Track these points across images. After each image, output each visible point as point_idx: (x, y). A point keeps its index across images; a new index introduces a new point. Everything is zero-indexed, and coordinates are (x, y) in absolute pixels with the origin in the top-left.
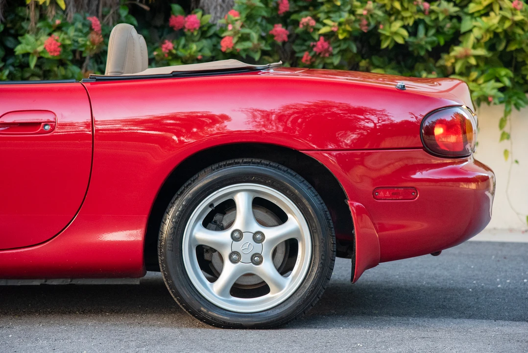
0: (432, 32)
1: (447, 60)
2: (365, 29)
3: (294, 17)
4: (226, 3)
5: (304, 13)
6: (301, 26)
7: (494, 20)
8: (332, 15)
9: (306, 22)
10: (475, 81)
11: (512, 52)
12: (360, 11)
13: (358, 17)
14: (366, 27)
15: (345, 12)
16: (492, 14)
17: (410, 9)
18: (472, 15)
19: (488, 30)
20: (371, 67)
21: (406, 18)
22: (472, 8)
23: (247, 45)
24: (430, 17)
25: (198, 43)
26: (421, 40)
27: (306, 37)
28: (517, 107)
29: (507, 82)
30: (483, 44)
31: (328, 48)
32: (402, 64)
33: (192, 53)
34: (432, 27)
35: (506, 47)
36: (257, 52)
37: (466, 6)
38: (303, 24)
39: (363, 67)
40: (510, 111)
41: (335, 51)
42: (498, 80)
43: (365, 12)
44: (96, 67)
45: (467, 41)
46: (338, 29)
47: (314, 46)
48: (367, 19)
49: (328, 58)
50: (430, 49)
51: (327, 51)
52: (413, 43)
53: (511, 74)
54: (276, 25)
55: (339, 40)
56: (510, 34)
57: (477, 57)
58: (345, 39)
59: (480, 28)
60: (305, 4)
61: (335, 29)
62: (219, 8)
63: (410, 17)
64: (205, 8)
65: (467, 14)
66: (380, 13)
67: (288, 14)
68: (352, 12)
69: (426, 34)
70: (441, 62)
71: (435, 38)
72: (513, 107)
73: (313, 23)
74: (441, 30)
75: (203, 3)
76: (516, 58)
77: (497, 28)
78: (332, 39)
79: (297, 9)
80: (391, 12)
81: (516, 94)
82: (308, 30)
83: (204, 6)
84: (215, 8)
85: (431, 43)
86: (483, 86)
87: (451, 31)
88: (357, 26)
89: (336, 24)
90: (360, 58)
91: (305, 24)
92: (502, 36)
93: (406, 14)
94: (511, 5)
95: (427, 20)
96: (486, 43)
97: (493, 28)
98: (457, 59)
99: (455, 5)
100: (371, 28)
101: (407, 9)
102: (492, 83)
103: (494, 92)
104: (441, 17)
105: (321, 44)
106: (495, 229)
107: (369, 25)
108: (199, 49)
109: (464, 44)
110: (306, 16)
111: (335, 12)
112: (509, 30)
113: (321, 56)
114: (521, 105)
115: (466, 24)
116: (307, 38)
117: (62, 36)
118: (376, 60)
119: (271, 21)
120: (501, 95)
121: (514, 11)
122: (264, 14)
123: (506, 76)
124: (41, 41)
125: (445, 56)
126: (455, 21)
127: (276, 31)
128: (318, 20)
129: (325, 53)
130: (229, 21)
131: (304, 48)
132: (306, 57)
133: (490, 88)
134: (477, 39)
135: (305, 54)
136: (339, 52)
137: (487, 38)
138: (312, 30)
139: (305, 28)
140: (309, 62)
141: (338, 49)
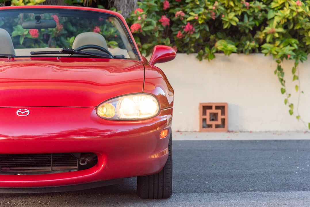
0: (251, 19)
1: (260, 35)
2: (214, 18)
3: (171, 11)
4: (130, 3)
5: (177, 9)
6: (176, 16)
7: (286, 12)
8: (194, 10)
9: (179, 14)
10: (278, 46)
11: (297, 30)
12: (210, 7)
13: (210, 11)
15: (202, 8)
16: (285, 8)
17: (239, 6)
18: (273, 9)
19: (284, 18)
20: (217, 40)
21: (237, 11)
22: (273, 5)
23: (150, 28)
24: (250, 11)
25: (114, 28)
26: (246, 23)
27: (179, 23)
28: (302, 60)
29: (296, 47)
30: (281, 26)
31: (193, 29)
32: (234, 36)
33: (111, 34)
34: (251, 16)
35: (294, 27)
36: (156, 32)
37: (269, 4)
38: (177, 15)
39: (212, 39)
40: (298, 63)
41: (197, 31)
42: (291, 46)
43: (214, 8)
45: (272, 24)
46: (198, 18)
47: (184, 28)
48: (215, 11)
49: (193, 35)
50: (251, 29)
51: (191, 30)
52: (241, 25)
53: (297, 42)
54: (163, 16)
55: (199, 24)
56: (296, 20)
57: (279, 33)
58: (202, 24)
59: (279, 16)
60: (177, 3)
61: (196, 18)
62: (125, 6)
63: (239, 10)
64: (117, 7)
65: (271, 9)
66: (222, 8)
67: (168, 10)
68: (206, 8)
69: (248, 20)
70: (257, 36)
71: (253, 23)
72: (299, 61)
73: (183, 14)
74: (256, 18)
75: (116, 4)
76: (299, 33)
77: (289, 16)
78: (195, 24)
79: (172, 6)
80: (228, 8)
81: (301, 53)
82: (180, 19)
83: (117, 6)
84: (123, 6)
85: (251, 25)
86: (283, 49)
87: (262, 19)
88: (209, 16)
89: (197, 15)
90: (209, 34)
91: (178, 15)
92: (291, 21)
93: (237, 9)
94: (295, 4)
95: (248, 12)
96: (282, 25)
97: (287, 16)
98: (266, 34)
99: (264, 4)
100: (217, 17)
101: (237, 6)
102: (289, 47)
103: (290, 52)
104: (256, 11)
105: (188, 27)
106: (288, 131)
107: (215, 15)
108: (115, 31)
109: (271, 25)
110: (179, 11)
111: (196, 8)
112: (296, 18)
113: (188, 33)
114: (304, 59)
115: (271, 15)
118: (219, 35)
119: (159, 14)
120: (294, 54)
121: (297, 7)
122: (157, 10)
123: (295, 43)
125: (259, 33)
126: (263, 12)
127: (163, 20)
128: (186, 13)
129: (190, 32)
130: (138, 15)
131: (178, 29)
132: (179, 34)
133: (288, 50)
134: (277, 22)
135: (179, 32)
136: (199, 31)
137: (283, 22)
138: (183, 18)
139: (178, 18)
140: (181, 37)
141: (198, 30)
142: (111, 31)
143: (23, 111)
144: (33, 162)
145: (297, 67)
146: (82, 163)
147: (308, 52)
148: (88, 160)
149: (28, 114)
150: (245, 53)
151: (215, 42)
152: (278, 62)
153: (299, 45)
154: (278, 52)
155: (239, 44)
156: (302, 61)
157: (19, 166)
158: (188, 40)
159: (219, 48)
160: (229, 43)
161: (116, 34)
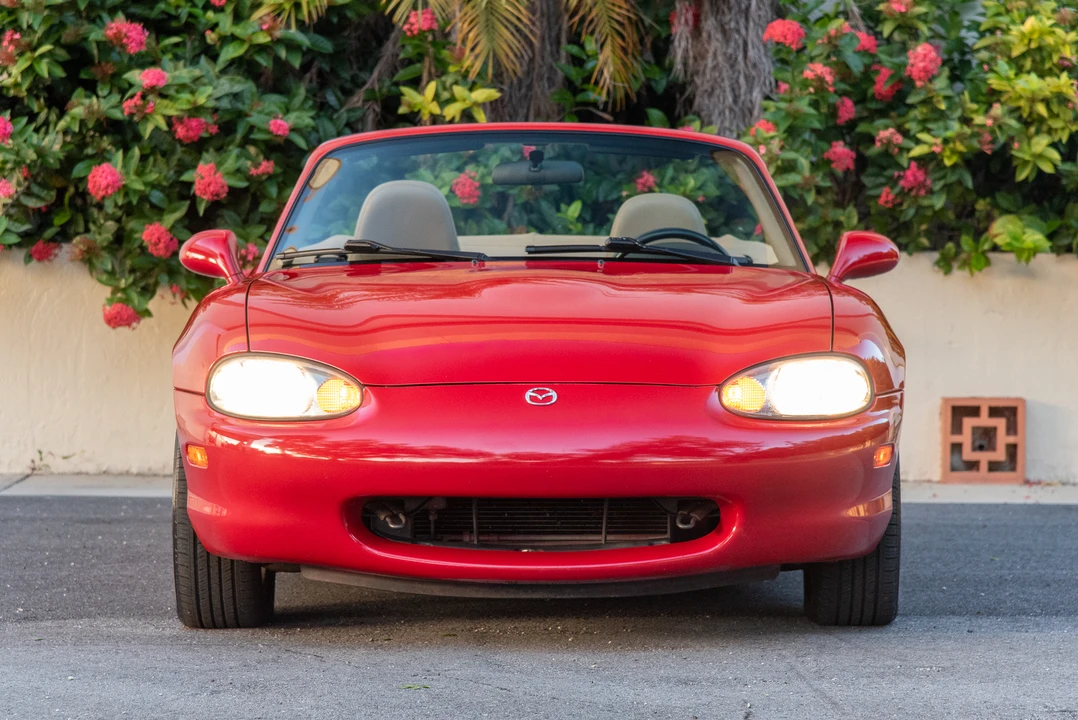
2: (988, 150)
3: (862, 128)
4: (740, 104)
5: (880, 122)
6: (878, 144)
8: (930, 126)
9: (886, 138)
12: (979, 119)
13: (976, 130)
14: (990, 146)
15: (953, 119)
17: (1062, 115)
20: (996, 213)
21: (1056, 130)
23: (793, 178)
25: (695, 175)
27: (884, 162)
31: (925, 181)
32: (1046, 204)
36: (809, 190)
38: (881, 141)
39: (981, 211)
41: (938, 186)
43: (989, 122)
44: (525, 218)
46: (943, 150)
47: (899, 177)
48: (992, 132)
49: (925, 197)
51: (922, 185)
52: (1070, 172)
54: (834, 143)
55: (945, 167)
58: (954, 166)
60: (879, 106)
61: (937, 149)
62: (727, 112)
63: (1063, 129)
64: (703, 114)
66: (1013, 123)
67: (852, 125)
68: (966, 121)
73: (899, 139)
75: (699, 105)
78: (931, 166)
79: (865, 114)
80: (1029, 120)
82: (890, 150)
83: (702, 109)
84: (722, 113)
88: (975, 144)
89: (939, 141)
90: (974, 196)
91: (885, 141)
93: (1057, 124)
100: (997, 146)
101: (1057, 116)
105: (913, 174)
107: (993, 142)
108: (699, 184)
110: (886, 127)
111: (936, 120)
113: (913, 193)
116: (885, 164)
117: (482, 170)
118: (1003, 200)
119: (825, 135)
122: (817, 125)
124: (443, 180)
127: (835, 153)
128: (905, 133)
129: (919, 190)
130: (759, 140)
131: (882, 180)
132: (886, 195)
135: (884, 191)
136: (943, 188)
138: (896, 150)
139: (884, 148)
140: (890, 205)
141: (941, 183)
142: (686, 185)
143: (541, 392)
144: (555, 523)
146: (683, 522)
148: (696, 516)
149: (554, 400)
151: (989, 219)
155: (1060, 227)
157: (519, 533)
158: (912, 212)
159: (999, 241)
160: (1029, 226)
161: (701, 193)
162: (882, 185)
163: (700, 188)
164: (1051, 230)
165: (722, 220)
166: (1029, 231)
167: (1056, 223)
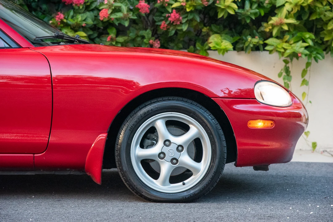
0: (255, 6)
1: (266, 28)
6: (159, 2)
10: (287, 42)
11: (313, 20)
14: (206, 3)
19: (296, 5)
20: (211, 33)
23: (119, 15)
25: (83, 15)
26: (247, 11)
27: (163, 10)
28: (316, 59)
29: (310, 43)
30: (293, 15)
31: (179, 18)
32: (233, 30)
33: (79, 22)
34: (255, 3)
35: (309, 17)
36: (127, 20)
38: (160, 0)
39: (204, 32)
40: (311, 63)
41: (184, 21)
42: (304, 41)
45: (281, 13)
46: (186, 4)
47: (169, 17)
49: (179, 26)
50: (254, 18)
51: (178, 20)
52: (240, 13)
53: (313, 37)
54: (141, 1)
55: (187, 13)
56: (313, 7)
57: (289, 25)
58: (191, 12)
59: (291, 3)
61: (183, 4)
69: (251, 7)
70: (262, 29)
71: (257, 10)
72: (313, 61)
74: (261, 5)
76: (316, 26)
77: (303, 3)
78: (182, 12)
81: (316, 49)
82: (164, 5)
85: (255, 14)
86: (293, 45)
87: (269, 6)
88: (200, 1)
89: (185, 0)
90: (203, 26)
91: (162, 0)
92: (306, 9)
96: (294, 14)
97: (300, 3)
98: (273, 26)
100: (210, 3)
102: (300, 43)
103: (302, 50)
105: (174, 15)
107: (208, 1)
108: (84, 19)
109: (279, 14)
112: (312, 5)
113: (174, 24)
114: (319, 58)
115: (280, 1)
118: (214, 27)
120: (307, 52)
123: (310, 38)
125: (265, 24)
127: (140, 5)
129: (177, 22)
131: (162, 18)
132: (163, 25)
133: (299, 47)
134: (288, 11)
135: (162, 23)
136: (186, 22)
137: (295, 11)
138: (167, 5)
139: (161, 4)
140: (165, 29)
141: (186, 19)
142: (77, 19)
145: (308, 69)
147: (328, 50)
150: (246, 51)
151: (208, 35)
152: (286, 62)
153: (316, 41)
154: (285, 50)
155: (240, 39)
156: (317, 61)
158: (173, 32)
159: (210, 45)
160: (225, 39)
161: (84, 22)
162: (162, 20)
163: (85, 20)
164: (234, 41)
165: (96, 35)
166: (224, 41)
167: (237, 38)
